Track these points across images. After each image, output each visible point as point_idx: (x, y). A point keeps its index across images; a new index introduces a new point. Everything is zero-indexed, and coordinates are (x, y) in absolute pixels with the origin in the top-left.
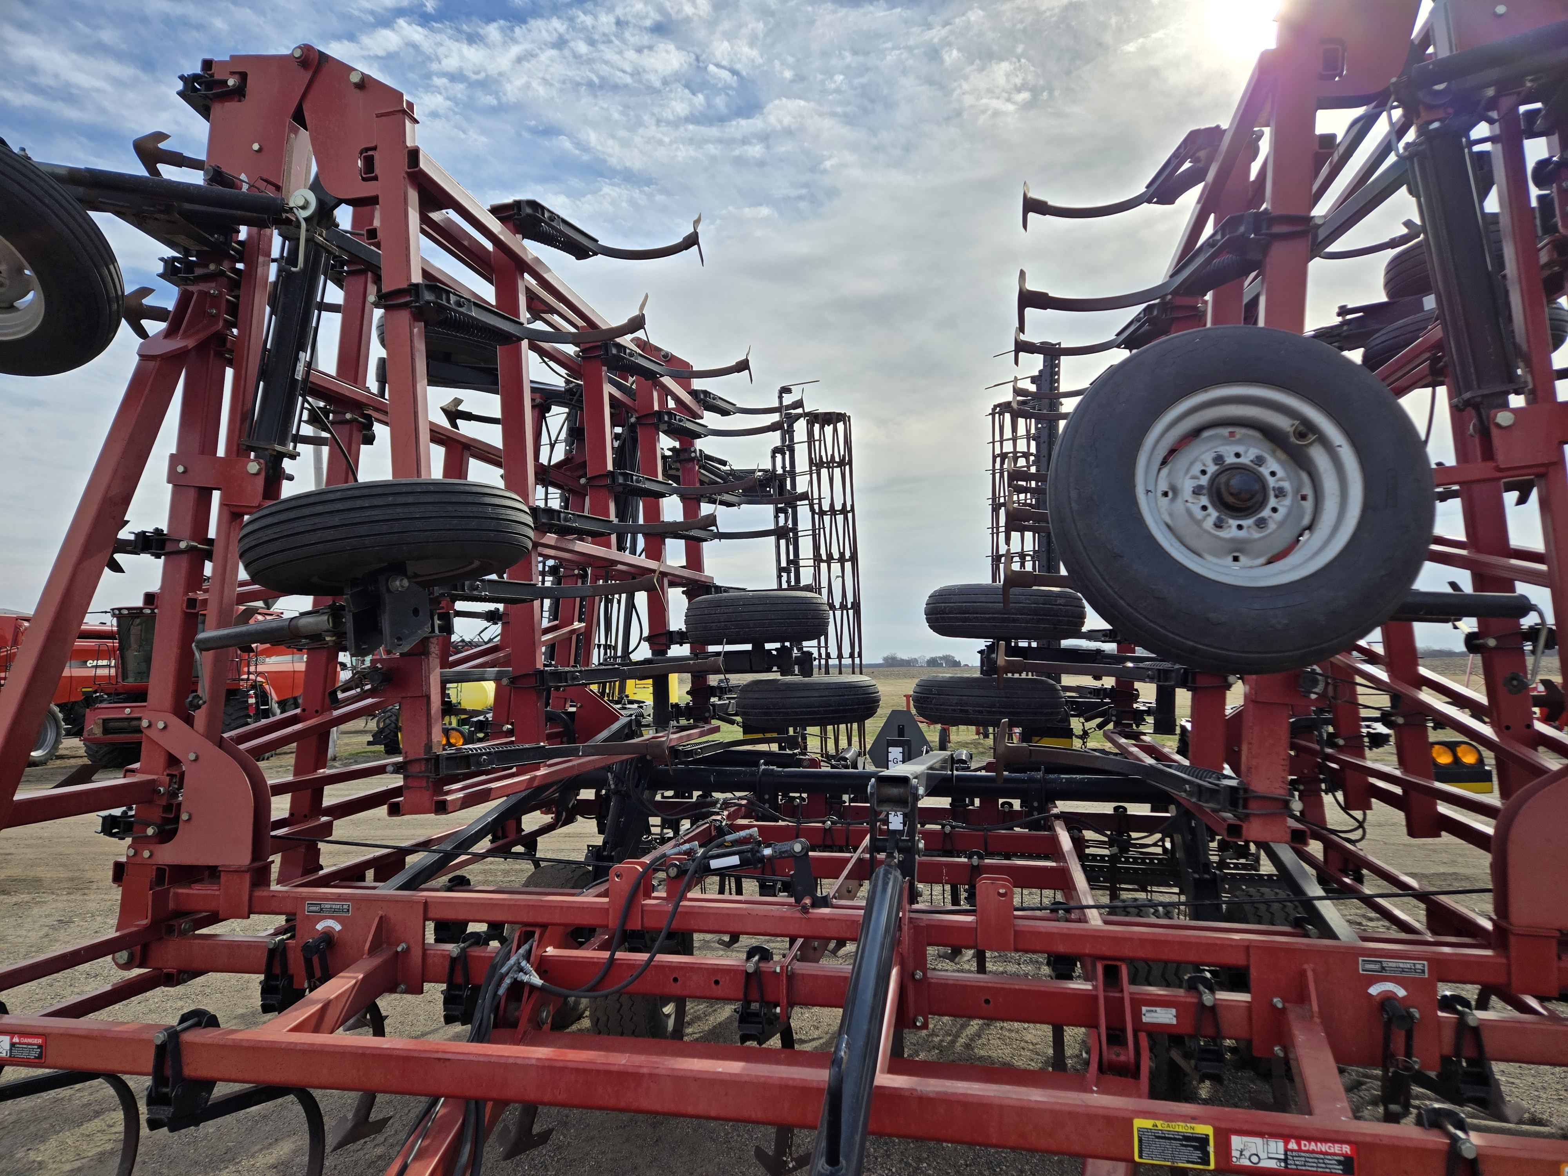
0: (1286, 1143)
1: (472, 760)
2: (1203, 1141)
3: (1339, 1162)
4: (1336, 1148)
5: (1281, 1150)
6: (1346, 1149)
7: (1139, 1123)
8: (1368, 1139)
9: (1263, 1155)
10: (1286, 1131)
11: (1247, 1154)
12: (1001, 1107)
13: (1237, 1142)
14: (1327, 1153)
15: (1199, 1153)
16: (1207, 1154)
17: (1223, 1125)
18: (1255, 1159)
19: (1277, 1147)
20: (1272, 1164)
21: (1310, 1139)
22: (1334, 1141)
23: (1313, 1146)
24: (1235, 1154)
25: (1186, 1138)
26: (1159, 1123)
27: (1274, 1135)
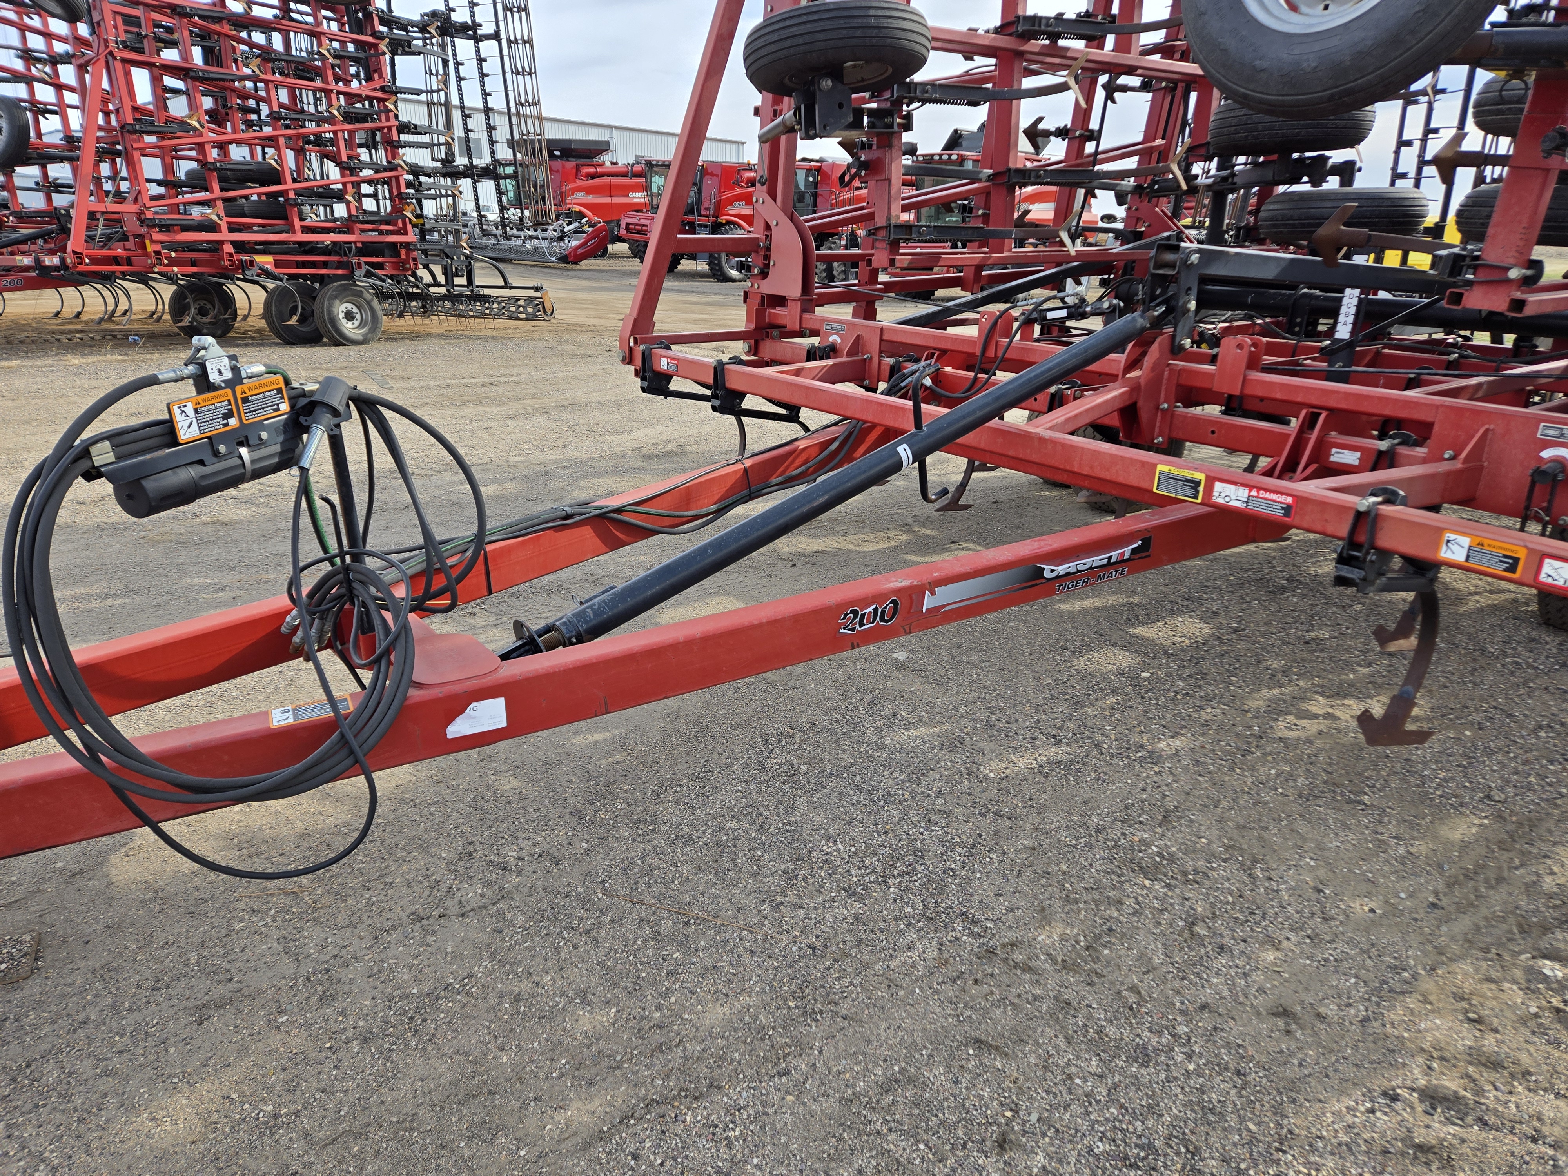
0: (1250, 491)
1: (914, 229)
2: (1197, 483)
3: (1283, 508)
4: (1283, 499)
5: (1246, 495)
6: (1289, 500)
7: (1161, 468)
8: (1306, 495)
9: (1233, 497)
10: (1252, 483)
11: (1223, 495)
12: (1083, 448)
13: (1218, 486)
14: (1274, 501)
15: (1193, 491)
16: (1198, 492)
17: (1212, 475)
18: (1227, 499)
19: (1243, 493)
20: (1238, 504)
21: (1266, 490)
22: (1282, 494)
23: (1267, 495)
24: (1215, 494)
25: (1187, 480)
26: (1172, 468)
27: (1243, 485)
